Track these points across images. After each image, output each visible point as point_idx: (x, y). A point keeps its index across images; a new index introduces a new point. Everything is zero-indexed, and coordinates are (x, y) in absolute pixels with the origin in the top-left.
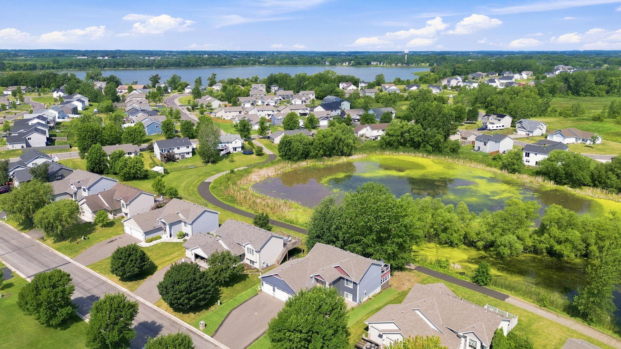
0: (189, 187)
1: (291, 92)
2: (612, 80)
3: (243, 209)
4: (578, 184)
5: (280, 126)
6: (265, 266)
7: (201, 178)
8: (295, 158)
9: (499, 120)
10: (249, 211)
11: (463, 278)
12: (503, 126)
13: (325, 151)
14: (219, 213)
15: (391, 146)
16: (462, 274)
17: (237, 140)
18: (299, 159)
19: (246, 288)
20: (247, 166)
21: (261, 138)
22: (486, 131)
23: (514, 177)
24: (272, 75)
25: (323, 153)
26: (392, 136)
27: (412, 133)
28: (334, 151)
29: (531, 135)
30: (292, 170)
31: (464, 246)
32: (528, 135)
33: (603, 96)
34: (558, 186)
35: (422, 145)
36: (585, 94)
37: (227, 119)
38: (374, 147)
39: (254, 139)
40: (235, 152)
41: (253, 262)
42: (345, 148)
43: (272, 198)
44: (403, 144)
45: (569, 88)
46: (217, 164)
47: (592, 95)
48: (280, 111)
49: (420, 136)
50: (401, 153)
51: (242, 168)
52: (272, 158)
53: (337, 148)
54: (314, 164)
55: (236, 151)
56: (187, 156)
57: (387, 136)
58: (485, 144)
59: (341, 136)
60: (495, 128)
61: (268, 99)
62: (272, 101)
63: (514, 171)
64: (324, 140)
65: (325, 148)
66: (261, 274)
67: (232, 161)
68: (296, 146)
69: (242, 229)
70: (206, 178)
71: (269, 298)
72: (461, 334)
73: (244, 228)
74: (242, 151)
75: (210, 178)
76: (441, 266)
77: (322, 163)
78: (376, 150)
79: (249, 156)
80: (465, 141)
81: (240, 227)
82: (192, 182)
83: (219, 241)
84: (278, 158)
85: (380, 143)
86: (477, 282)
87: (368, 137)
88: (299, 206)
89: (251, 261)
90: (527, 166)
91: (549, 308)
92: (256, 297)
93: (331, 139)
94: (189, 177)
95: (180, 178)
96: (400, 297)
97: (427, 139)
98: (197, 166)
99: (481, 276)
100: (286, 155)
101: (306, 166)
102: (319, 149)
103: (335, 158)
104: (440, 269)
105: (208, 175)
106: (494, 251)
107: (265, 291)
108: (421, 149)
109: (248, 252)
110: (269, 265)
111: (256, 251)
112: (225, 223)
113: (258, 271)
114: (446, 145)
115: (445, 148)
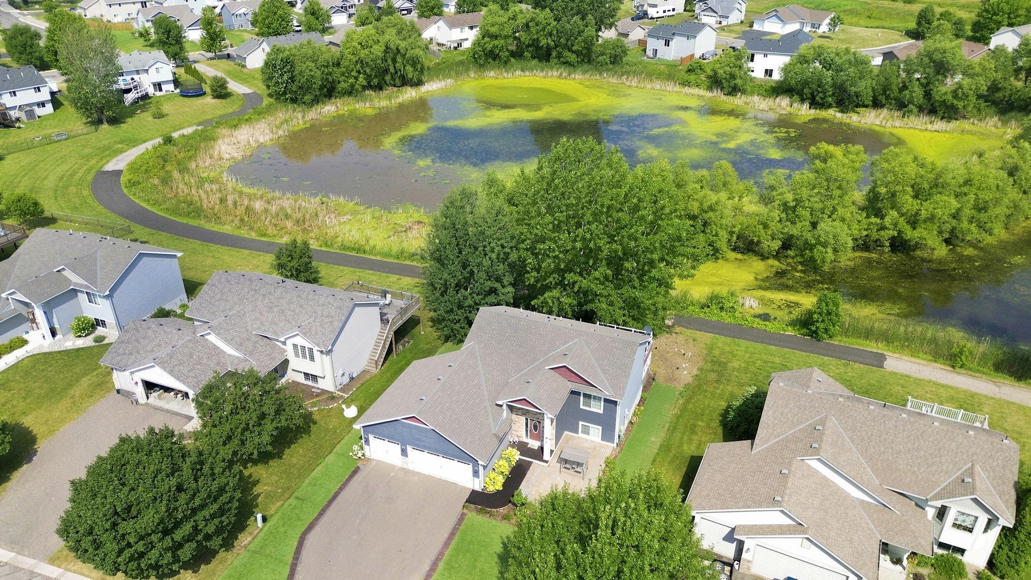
0: (66, 187)
3: (227, 229)
5: (246, 31)
6: (346, 380)
7: (93, 162)
8: (308, 98)
11: (770, 327)
12: (674, 10)
13: (368, 78)
15: (494, 59)
16: (765, 317)
18: (316, 101)
19: (318, 456)
20: (199, 124)
21: (212, 59)
22: (646, 20)
23: (738, 101)
25: (365, 83)
26: (496, 37)
27: (533, 30)
28: (388, 78)
29: (724, 23)
30: (308, 125)
31: (732, 255)
32: (720, 23)
34: (818, 111)
35: (554, 54)
37: (115, 20)
38: (461, 63)
39: (195, 62)
40: (158, 94)
41: (314, 378)
42: (409, 69)
43: (289, 195)
44: (517, 54)
46: (122, 125)
49: (551, 34)
50: (518, 73)
51: (188, 131)
52: (251, 100)
53: (392, 70)
54: (351, 107)
55: (161, 90)
56: (39, 111)
57: (486, 39)
59: (397, 42)
60: (661, 14)
63: (734, 91)
64: (363, 53)
65: (368, 71)
66: (344, 406)
67: (160, 116)
68: (307, 69)
69: (264, 295)
70: (104, 161)
71: (392, 474)
72: (939, 504)
73: (270, 293)
74: (178, 90)
75: (115, 160)
76: (722, 309)
77: (367, 104)
78: (468, 70)
79: (198, 101)
80: (625, 41)
81: (255, 290)
82: (71, 175)
83: (207, 337)
84: (267, 101)
85: (471, 54)
86: (814, 334)
87: (443, 45)
88: (357, 208)
89: (307, 375)
90: (752, 80)
91: (971, 370)
92: (357, 478)
93: (378, 50)
94: (58, 162)
95: (37, 169)
96: (688, 402)
97: (563, 40)
98: (72, 134)
99: (823, 321)
100: (285, 93)
101: (335, 114)
102: (357, 74)
103: (390, 90)
104: (723, 314)
105: (107, 152)
106: (796, 256)
107: (373, 457)
108: (553, 61)
109: (297, 355)
110: (355, 374)
111: (321, 352)
112: (209, 284)
113: (332, 398)
114: (600, 50)
115: (599, 56)
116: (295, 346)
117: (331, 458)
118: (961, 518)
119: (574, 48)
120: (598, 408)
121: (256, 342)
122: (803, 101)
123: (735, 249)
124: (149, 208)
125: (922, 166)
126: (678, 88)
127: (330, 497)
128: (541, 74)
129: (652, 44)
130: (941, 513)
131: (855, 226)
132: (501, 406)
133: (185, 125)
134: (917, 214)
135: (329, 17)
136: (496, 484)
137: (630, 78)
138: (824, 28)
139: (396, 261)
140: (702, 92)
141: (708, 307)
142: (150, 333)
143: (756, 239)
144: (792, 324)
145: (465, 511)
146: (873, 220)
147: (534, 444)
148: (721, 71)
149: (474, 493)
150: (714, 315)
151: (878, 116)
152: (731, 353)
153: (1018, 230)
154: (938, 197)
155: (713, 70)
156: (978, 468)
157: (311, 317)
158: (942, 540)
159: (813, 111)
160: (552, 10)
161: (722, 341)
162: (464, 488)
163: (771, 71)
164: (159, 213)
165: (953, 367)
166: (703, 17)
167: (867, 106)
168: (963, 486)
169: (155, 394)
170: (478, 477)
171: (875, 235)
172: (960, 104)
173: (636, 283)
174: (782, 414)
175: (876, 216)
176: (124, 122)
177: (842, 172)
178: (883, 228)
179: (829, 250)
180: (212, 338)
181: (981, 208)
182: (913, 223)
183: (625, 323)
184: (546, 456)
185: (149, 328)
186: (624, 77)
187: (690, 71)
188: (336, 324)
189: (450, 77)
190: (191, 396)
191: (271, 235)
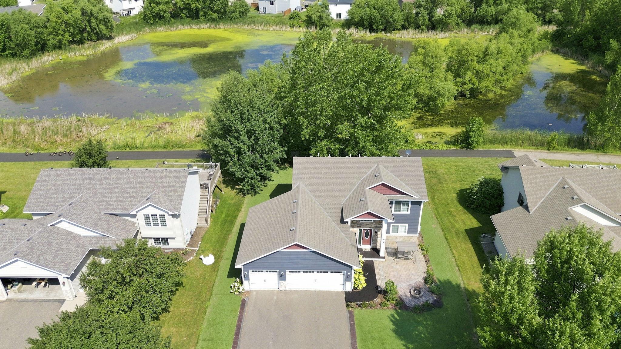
6: (189, 237)
8: (26, 52)
11: (438, 147)
13: (72, 35)
15: (161, 20)
16: (430, 143)
18: (33, 54)
25: (70, 39)
28: (85, 35)
30: (34, 71)
35: (201, 13)
38: (136, 23)
41: (165, 240)
42: (102, 27)
43: (46, 118)
44: (175, 15)
50: (180, 27)
53: (89, 29)
54: (65, 57)
58: (272, 3)
59: (91, 8)
63: (323, 26)
64: (66, 17)
65: (71, 29)
66: (202, 257)
69: (100, 181)
71: (275, 298)
73: (105, 178)
76: (406, 142)
77: (77, 53)
78: (143, 27)
81: (90, 178)
83: (57, 226)
85: (142, 17)
86: (468, 146)
87: (117, 13)
88: (110, 120)
89: (157, 240)
90: (331, 19)
91: (559, 150)
92: (249, 309)
93: (77, 14)
96: (433, 199)
97: (207, 4)
99: (474, 136)
100: (4, 50)
101: (53, 62)
102: (63, 33)
103: (88, 44)
106: (423, 107)
107: (253, 287)
108: (202, 18)
109: (148, 224)
110: (193, 231)
111: (173, 216)
112: (38, 181)
113: (186, 253)
114: (232, 8)
115: (232, 13)
116: (147, 217)
117: (214, 300)
119: (215, 8)
120: (406, 210)
121: (108, 221)
122: (365, 29)
126: (289, 29)
128: (196, 27)
129: (262, 5)
132: (346, 223)
136: (362, 282)
137: (256, 26)
139: (165, 150)
144: (450, 143)
145: (350, 309)
147: (370, 248)
148: (314, 16)
149: (347, 294)
151: (408, 33)
152: (433, 165)
155: (307, 16)
157: (154, 190)
159: (373, 34)
162: (338, 293)
163: (340, 14)
165: (548, 149)
167: (398, 30)
169: (15, 289)
170: (350, 280)
171: (461, 89)
174: (536, 184)
179: (446, 99)
180: (65, 225)
184: (381, 253)
186: (252, 25)
187: (292, 18)
188: (179, 191)
189: (133, 32)
190: (61, 280)
191: (46, 148)
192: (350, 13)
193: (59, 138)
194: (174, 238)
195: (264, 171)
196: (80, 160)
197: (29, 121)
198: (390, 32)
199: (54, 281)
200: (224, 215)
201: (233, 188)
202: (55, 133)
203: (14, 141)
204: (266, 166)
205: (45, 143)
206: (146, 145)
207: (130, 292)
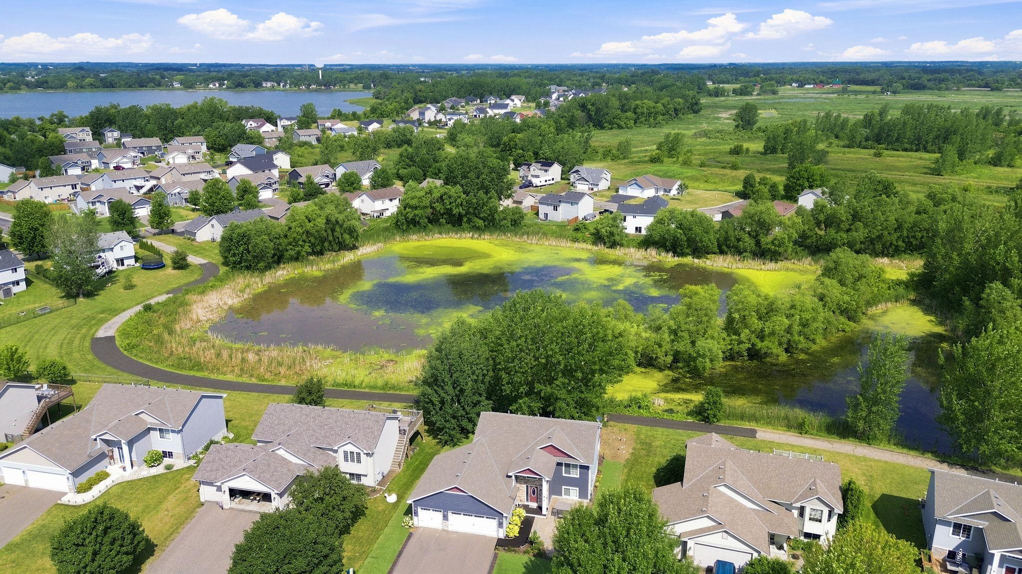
1: (155, 141)
2: (637, 105)
3: (230, 377)
4: (699, 251)
5: (179, 207)
6: (380, 478)
7: (84, 331)
8: (262, 265)
9: (546, 171)
10: (245, 379)
11: (675, 417)
12: (553, 179)
13: (313, 245)
14: (225, 396)
15: (415, 226)
16: (671, 411)
17: (123, 243)
18: (268, 267)
19: (377, 530)
20: (168, 293)
21: (155, 235)
23: (618, 253)
24: (98, 110)
25: (309, 250)
26: (416, 208)
27: (447, 201)
28: (326, 244)
29: (595, 189)
30: (266, 288)
31: (638, 370)
32: (592, 189)
33: (631, 128)
34: (680, 258)
35: (465, 219)
36: (610, 126)
37: (46, 201)
38: (386, 229)
39: (144, 238)
40: (121, 268)
41: (359, 476)
42: (347, 236)
43: (273, 347)
44: (433, 221)
45: (590, 118)
46: (96, 297)
47: (620, 127)
48: (159, 179)
49: (461, 205)
50: (437, 235)
51: (163, 298)
52: (208, 270)
53: (331, 238)
54: (300, 271)
55: (123, 265)
56: (15, 289)
57: (407, 209)
58: (555, 209)
59: (337, 215)
60: (543, 183)
61: (115, 157)
62: (125, 160)
63: (613, 245)
64: (309, 226)
65: (312, 240)
66: (386, 495)
67: (130, 287)
68: (262, 242)
69: (314, 418)
70: (94, 330)
71: (438, 535)
72: (798, 505)
73: (319, 415)
74: (138, 264)
75: (103, 327)
76: (639, 407)
77: (314, 267)
78: (394, 234)
79: (160, 273)
80: (520, 206)
82: (68, 343)
83: (277, 452)
84: (223, 269)
85: (394, 221)
86: (706, 419)
87: (367, 214)
88: (335, 353)
89: (352, 476)
90: (627, 235)
91: (812, 434)
92: (412, 539)
93: (321, 222)
94: (52, 333)
95: (34, 339)
96: (631, 470)
97: (471, 210)
98: (54, 308)
99: (712, 409)
100: (240, 262)
101: (288, 278)
102: (303, 243)
103: (329, 255)
104: (641, 411)
105: (94, 322)
106: (684, 367)
107: (421, 524)
108: (465, 225)
109: (346, 460)
110: (385, 473)
111: (367, 454)
112: (266, 414)
113: (374, 491)
114: (502, 216)
115: (502, 220)
117: (387, 530)
118: (813, 513)
119: (482, 215)
120: (575, 474)
121: (315, 452)
122: (667, 251)
123: (639, 365)
124: (154, 365)
125: (759, 296)
126: (569, 244)
127: (397, 554)
128: (456, 236)
129: (543, 209)
130: (802, 510)
131: (722, 342)
132: (511, 477)
133: (155, 294)
134: (762, 331)
135: (258, 192)
136: (515, 532)
137: (530, 238)
138: (674, 192)
140: (589, 247)
141: (630, 406)
142: (230, 453)
143: (654, 356)
144: (689, 414)
145: (497, 551)
146: (734, 337)
147: (534, 505)
148: (603, 230)
149: (499, 540)
150: (634, 412)
151: (724, 260)
152: (653, 436)
153: (833, 339)
154: (775, 318)
155: (595, 229)
156: (818, 481)
157: (355, 430)
158: (805, 530)
159: (676, 258)
160: (462, 186)
161: (645, 430)
162: (491, 539)
163: (640, 228)
164: (166, 369)
165: (801, 433)
166: (578, 185)
167: (714, 253)
168: (811, 491)
169: (237, 500)
170: (504, 528)
171: (736, 348)
172: (781, 250)
173: (583, 388)
174: (698, 462)
175: (735, 334)
176: (97, 295)
177: (705, 304)
178: (741, 342)
179: (707, 360)
180: (281, 452)
181: (804, 324)
182: (762, 338)
183: (580, 418)
184: (544, 511)
185: (228, 449)
186: (525, 237)
187: (577, 230)
188: (376, 433)
189: (380, 242)
190: (273, 496)
191: (270, 379)
192: (649, 229)
193: (283, 370)
194: (366, 476)
195: (465, 423)
196: (301, 396)
197: (257, 348)
198: (699, 257)
199: (267, 497)
200: (417, 463)
201: (435, 438)
202: (280, 364)
203: (242, 369)
204: (467, 418)
205: (269, 374)
206: (364, 385)
207: (321, 507)
